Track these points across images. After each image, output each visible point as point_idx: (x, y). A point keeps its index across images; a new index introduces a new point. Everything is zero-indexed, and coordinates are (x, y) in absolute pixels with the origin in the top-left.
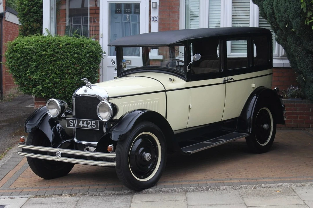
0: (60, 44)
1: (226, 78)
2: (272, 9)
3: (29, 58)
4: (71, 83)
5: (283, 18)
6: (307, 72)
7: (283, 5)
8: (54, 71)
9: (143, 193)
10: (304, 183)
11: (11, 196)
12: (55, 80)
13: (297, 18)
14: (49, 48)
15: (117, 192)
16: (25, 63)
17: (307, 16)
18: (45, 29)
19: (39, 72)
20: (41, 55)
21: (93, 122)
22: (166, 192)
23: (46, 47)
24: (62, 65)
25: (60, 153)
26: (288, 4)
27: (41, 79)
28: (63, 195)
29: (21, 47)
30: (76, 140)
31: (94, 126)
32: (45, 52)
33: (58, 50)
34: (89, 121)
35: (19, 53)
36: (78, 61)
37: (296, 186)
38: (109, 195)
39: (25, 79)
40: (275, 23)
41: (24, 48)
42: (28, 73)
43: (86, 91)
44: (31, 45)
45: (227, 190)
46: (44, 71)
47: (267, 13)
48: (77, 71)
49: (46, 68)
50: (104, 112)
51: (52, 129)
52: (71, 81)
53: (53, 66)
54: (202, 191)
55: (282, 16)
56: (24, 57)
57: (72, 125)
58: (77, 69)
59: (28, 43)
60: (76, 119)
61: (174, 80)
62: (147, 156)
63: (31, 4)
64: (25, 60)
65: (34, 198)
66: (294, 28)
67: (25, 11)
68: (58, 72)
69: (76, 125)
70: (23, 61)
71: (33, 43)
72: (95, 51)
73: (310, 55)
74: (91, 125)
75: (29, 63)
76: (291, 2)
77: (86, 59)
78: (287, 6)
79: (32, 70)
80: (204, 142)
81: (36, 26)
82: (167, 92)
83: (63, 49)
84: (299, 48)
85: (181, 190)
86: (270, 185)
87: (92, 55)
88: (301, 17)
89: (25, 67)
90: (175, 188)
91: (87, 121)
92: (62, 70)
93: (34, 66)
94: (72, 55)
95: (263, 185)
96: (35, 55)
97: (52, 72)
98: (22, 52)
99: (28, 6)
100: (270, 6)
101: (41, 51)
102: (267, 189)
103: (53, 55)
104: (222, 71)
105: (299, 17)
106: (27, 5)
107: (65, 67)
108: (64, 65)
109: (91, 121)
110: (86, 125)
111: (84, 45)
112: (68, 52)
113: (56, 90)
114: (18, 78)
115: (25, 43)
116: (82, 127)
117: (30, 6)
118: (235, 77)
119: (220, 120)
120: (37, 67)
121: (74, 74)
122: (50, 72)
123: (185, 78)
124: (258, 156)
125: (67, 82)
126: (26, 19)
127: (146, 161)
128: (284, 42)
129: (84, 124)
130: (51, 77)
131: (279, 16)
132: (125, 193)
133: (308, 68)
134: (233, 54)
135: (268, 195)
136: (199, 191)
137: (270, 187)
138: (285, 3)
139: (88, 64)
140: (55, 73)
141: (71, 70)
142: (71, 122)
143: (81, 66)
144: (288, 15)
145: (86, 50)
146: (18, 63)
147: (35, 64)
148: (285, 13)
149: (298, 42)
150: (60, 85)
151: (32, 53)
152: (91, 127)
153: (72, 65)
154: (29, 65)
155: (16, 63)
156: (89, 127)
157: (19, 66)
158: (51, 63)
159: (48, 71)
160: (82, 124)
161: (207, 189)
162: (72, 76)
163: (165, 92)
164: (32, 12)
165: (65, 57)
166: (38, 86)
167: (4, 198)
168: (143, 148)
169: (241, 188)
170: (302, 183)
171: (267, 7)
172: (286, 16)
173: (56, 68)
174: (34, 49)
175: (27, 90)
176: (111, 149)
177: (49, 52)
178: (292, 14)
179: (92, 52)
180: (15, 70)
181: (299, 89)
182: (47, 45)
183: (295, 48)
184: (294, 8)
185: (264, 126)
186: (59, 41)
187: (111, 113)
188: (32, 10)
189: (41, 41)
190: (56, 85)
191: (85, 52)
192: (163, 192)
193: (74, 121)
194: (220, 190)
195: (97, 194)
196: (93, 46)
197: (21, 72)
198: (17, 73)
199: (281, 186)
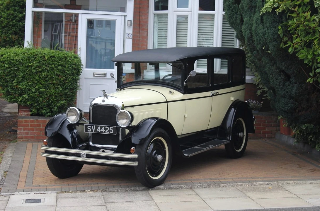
0: (45, 56)
1: (213, 92)
2: (250, 33)
3: (16, 69)
4: (55, 93)
5: (261, 41)
6: (279, 88)
7: (261, 30)
8: (39, 81)
9: (155, 190)
10: (289, 182)
11: (40, 192)
12: (40, 89)
13: (274, 42)
14: (35, 60)
15: (133, 188)
16: (12, 73)
17: (283, 41)
18: (27, 41)
19: (25, 82)
20: (28, 66)
21: (111, 128)
22: (175, 189)
23: (33, 59)
24: (47, 76)
25: (85, 154)
26: (266, 29)
27: (27, 89)
28: (86, 191)
29: (9, 58)
30: (91, 144)
31: (111, 131)
32: (32, 64)
33: (44, 62)
34: (107, 127)
35: (7, 64)
36: (62, 73)
37: (282, 184)
38: (127, 191)
39: (12, 89)
40: (252, 45)
41: (11, 60)
42: (15, 83)
43: (103, 101)
44: (18, 57)
45: (226, 187)
46: (30, 81)
47: (245, 36)
48: (60, 82)
49: (32, 79)
50: (123, 119)
51: (70, 134)
52: (55, 91)
53: (39, 77)
54: (205, 187)
55: (260, 40)
56: (12, 68)
57: (89, 130)
58: (61, 80)
59: (15, 54)
60: (94, 125)
61: (173, 93)
62: (159, 157)
63: (11, 17)
64: (12, 71)
65: (60, 193)
66: (270, 50)
67: (4, 24)
68: (43, 83)
69: (94, 130)
70: (10, 71)
71: (20, 55)
72: (77, 64)
73: (282, 73)
74: (109, 131)
75: (16, 73)
76: (269, 28)
77: (69, 71)
78: (266, 31)
79: (19, 80)
80: (195, 147)
81: (15, 38)
82: (168, 103)
83: (48, 61)
84: (274, 68)
85: (188, 187)
86: (261, 183)
87: (75, 67)
88: (277, 41)
89: (12, 77)
90: (182, 186)
91: (105, 127)
92: (47, 81)
93: (21, 76)
94: (56, 67)
95: (255, 183)
96: (22, 66)
97: (37, 82)
98: (10, 63)
99: (8, 19)
100: (249, 31)
101: (28, 62)
102: (259, 186)
103: (39, 67)
104: (210, 86)
105: (276, 41)
106: (6, 18)
107: (50, 78)
108: (48, 76)
109: (109, 127)
110: (104, 131)
111: (68, 58)
112: (53, 64)
113: (41, 99)
114: (5, 87)
115: (13, 55)
116: (100, 132)
117: (9, 19)
118: (220, 91)
119: (206, 129)
120: (23, 77)
121: (58, 84)
122: (36, 82)
123: (182, 91)
124: (236, 161)
125: (51, 92)
126: (5, 31)
127: (159, 161)
128: (259, 61)
129: (102, 129)
130: (37, 87)
131: (257, 39)
132: (139, 189)
133: (280, 84)
134: (199, 70)
135: (263, 191)
136: (203, 187)
137: (261, 185)
138: (263, 28)
139: (71, 75)
140: (40, 83)
141: (55, 80)
142: (89, 127)
143: (64, 77)
144: (265, 39)
145: (69, 63)
146: (5, 74)
147: (22, 74)
148: (263, 37)
149: (272, 62)
150: (45, 95)
151: (19, 64)
152: (108, 132)
153: (56, 76)
154: (16, 75)
155: (4, 73)
156: (106, 132)
157: (7, 75)
158: (37, 74)
159: (34, 81)
160: (99, 129)
161: (209, 186)
162: (56, 86)
163: (166, 103)
164: (11, 25)
165: (50, 68)
166: (24, 95)
167: (35, 194)
168: (155, 151)
169: (237, 185)
170: (287, 182)
171: (246, 31)
172: (264, 40)
173: (41, 78)
174: (21, 61)
175: (13, 98)
176: (134, 151)
177: (35, 63)
178: (270, 39)
179: (75, 64)
180: (2, 80)
181: (256, 103)
182: (33, 57)
183: (270, 67)
184: (272, 33)
185: (240, 134)
186: (44, 54)
187: (130, 120)
188: (11, 23)
189: (27, 53)
190: (40, 95)
191: (69, 65)
192: (172, 188)
193: (92, 126)
194: (220, 187)
195: (116, 190)
196: (76, 59)
197: (8, 82)
198: (4, 83)
199: (270, 184)
